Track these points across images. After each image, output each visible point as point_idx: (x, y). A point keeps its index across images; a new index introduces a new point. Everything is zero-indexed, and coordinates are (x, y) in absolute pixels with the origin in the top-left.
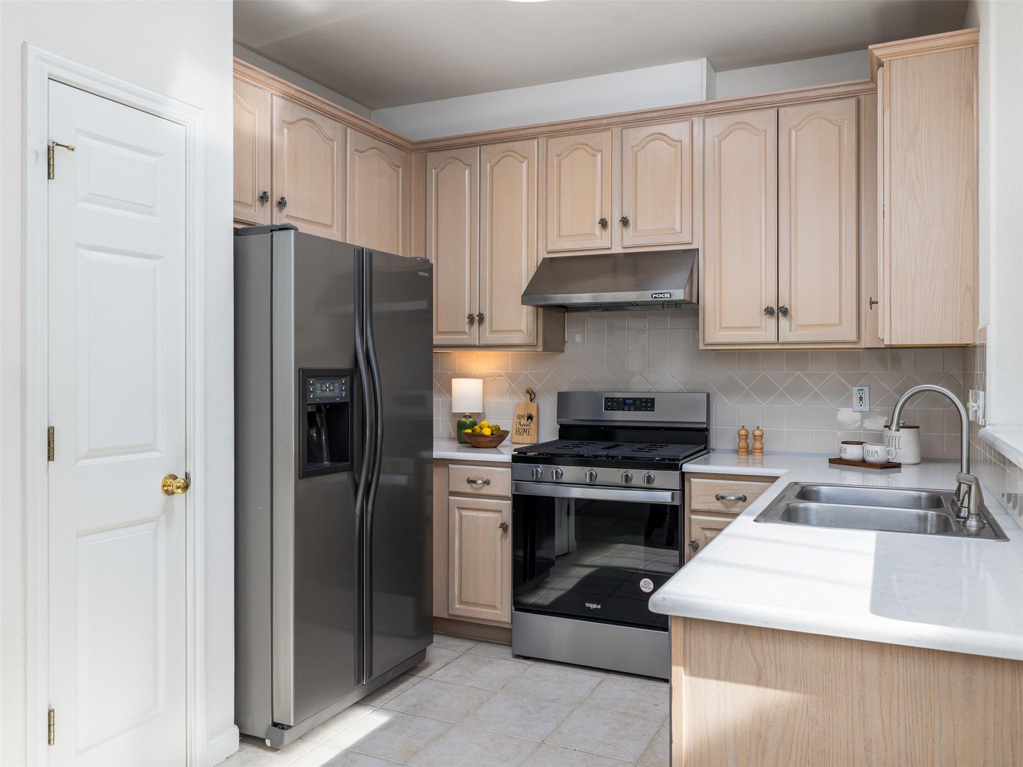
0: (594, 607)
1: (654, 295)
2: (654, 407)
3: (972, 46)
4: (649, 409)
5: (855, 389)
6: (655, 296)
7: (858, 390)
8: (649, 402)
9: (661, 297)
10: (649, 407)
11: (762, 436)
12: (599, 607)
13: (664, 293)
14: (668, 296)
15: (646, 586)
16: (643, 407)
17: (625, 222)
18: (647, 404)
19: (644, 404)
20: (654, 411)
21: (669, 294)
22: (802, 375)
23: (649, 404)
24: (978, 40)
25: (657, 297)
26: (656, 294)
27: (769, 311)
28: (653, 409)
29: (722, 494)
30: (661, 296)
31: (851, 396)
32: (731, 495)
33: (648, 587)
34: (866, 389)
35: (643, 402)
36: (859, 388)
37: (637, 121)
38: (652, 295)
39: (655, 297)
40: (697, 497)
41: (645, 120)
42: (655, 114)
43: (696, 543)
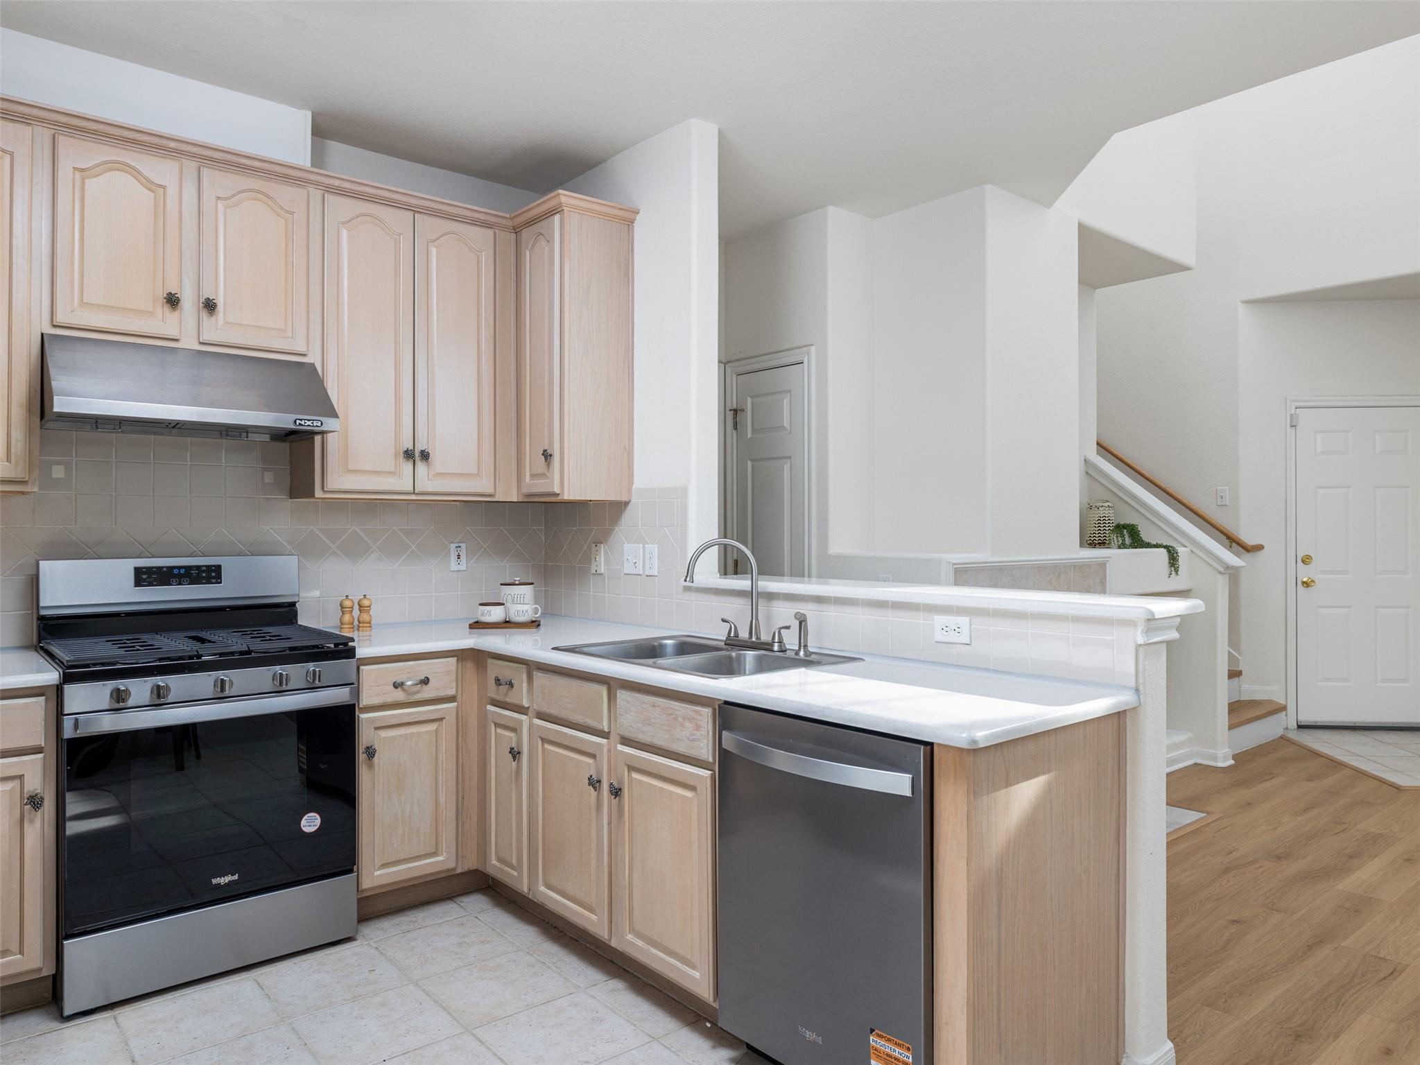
0: (227, 881)
1: (298, 422)
2: (220, 578)
3: (629, 223)
4: (214, 581)
5: (453, 546)
6: (300, 422)
7: (457, 547)
8: (214, 571)
9: (309, 425)
10: (214, 578)
11: (369, 607)
12: (236, 877)
13: (313, 420)
14: (319, 424)
15: (310, 824)
16: (204, 578)
17: (210, 306)
18: (212, 574)
19: (204, 575)
20: (221, 583)
21: (320, 423)
22: (397, 531)
23: (213, 574)
24: (635, 220)
25: (303, 424)
26: (301, 420)
27: (409, 455)
28: (219, 581)
29: (399, 680)
30: (308, 423)
31: (449, 552)
32: (410, 679)
33: (312, 824)
34: (463, 546)
35: (204, 571)
36: (457, 545)
37: (225, 162)
38: (295, 421)
39: (300, 424)
40: (370, 689)
41: (238, 166)
42: (257, 164)
43: (373, 748)
